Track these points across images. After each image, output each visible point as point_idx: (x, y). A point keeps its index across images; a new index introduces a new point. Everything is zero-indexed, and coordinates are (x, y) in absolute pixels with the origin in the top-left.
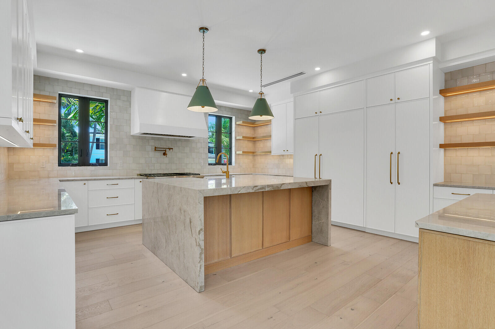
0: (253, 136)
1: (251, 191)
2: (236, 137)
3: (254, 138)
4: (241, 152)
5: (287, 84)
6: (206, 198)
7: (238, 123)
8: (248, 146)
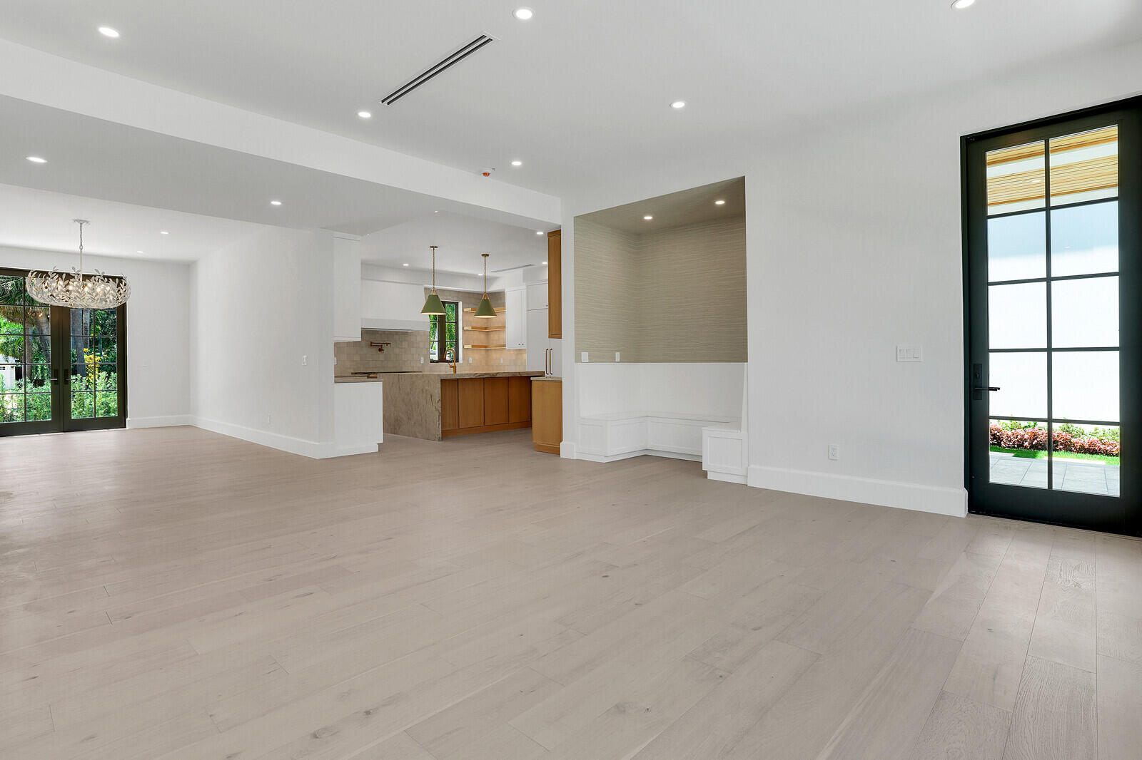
0: (486, 326)
1: (472, 377)
2: (463, 328)
3: (486, 328)
4: (470, 347)
5: (520, 271)
6: (441, 380)
7: (465, 310)
8: (479, 338)
